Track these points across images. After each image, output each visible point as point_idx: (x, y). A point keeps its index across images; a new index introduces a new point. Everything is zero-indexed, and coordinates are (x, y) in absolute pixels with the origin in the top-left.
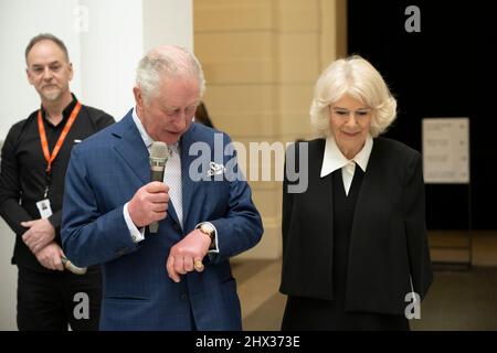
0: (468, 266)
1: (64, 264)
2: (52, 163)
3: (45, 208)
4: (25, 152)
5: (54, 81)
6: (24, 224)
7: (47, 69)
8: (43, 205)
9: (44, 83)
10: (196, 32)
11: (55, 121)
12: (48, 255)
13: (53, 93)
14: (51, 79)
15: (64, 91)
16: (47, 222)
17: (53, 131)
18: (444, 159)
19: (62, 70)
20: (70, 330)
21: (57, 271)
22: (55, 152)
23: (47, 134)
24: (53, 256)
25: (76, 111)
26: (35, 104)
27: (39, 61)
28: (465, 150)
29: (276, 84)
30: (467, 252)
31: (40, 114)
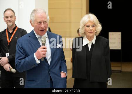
0: (121, 71)
2: (10, 43)
5: (11, 21)
7: (9, 17)
8: (7, 54)
9: (8, 21)
10: (49, 9)
11: (11, 32)
13: (10, 24)
14: (10, 20)
15: (14, 24)
17: (10, 34)
18: (114, 43)
25: (16, 29)
26: (5, 27)
27: (7, 15)
29: (70, 22)
30: (120, 68)
31: (7, 30)
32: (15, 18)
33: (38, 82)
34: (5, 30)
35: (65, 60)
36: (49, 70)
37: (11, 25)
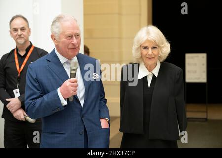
0: (206, 120)
1: (25, 118)
3: (17, 93)
4: (8, 68)
5: (22, 36)
6: (7, 100)
7: (19, 30)
8: (16, 91)
9: (18, 36)
10: (85, 15)
11: (22, 54)
12: (18, 114)
13: (21, 41)
16: (18, 99)
17: (21, 58)
18: (195, 72)
19: (26, 31)
20: (28, 147)
21: (22, 121)
22: (22, 68)
23: (18, 60)
24: (20, 115)
25: (31, 49)
27: (16, 27)
28: (204, 68)
29: (120, 38)
30: (205, 114)
31: (15, 51)
32: (29, 31)
33: (65, 135)
34: (13, 51)
35: (106, 100)
36: (82, 116)
37: (22, 43)
